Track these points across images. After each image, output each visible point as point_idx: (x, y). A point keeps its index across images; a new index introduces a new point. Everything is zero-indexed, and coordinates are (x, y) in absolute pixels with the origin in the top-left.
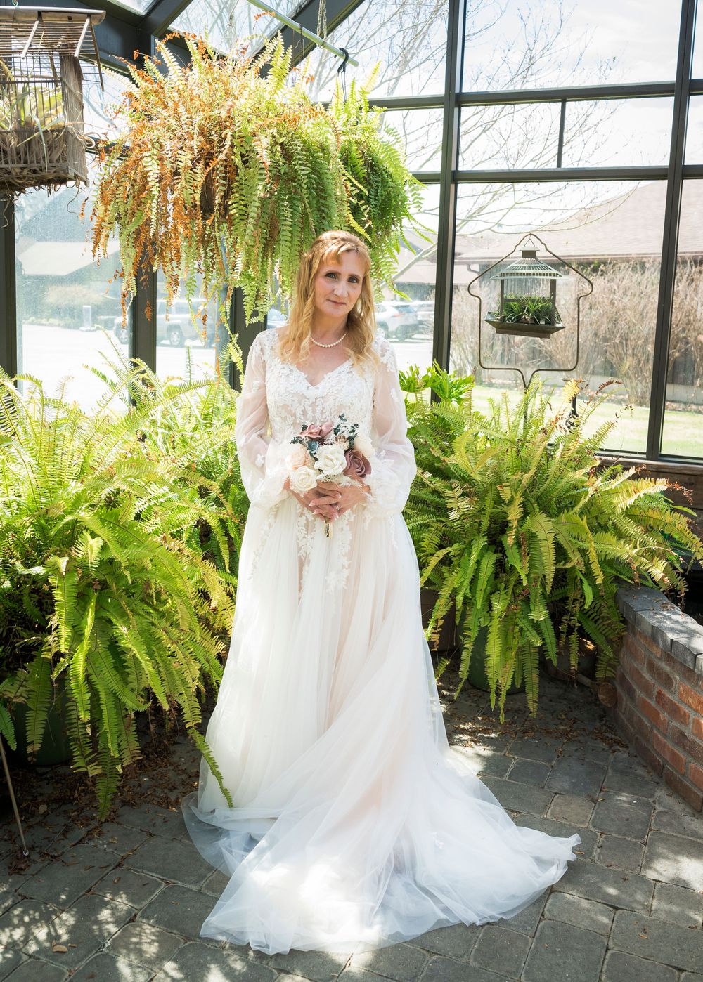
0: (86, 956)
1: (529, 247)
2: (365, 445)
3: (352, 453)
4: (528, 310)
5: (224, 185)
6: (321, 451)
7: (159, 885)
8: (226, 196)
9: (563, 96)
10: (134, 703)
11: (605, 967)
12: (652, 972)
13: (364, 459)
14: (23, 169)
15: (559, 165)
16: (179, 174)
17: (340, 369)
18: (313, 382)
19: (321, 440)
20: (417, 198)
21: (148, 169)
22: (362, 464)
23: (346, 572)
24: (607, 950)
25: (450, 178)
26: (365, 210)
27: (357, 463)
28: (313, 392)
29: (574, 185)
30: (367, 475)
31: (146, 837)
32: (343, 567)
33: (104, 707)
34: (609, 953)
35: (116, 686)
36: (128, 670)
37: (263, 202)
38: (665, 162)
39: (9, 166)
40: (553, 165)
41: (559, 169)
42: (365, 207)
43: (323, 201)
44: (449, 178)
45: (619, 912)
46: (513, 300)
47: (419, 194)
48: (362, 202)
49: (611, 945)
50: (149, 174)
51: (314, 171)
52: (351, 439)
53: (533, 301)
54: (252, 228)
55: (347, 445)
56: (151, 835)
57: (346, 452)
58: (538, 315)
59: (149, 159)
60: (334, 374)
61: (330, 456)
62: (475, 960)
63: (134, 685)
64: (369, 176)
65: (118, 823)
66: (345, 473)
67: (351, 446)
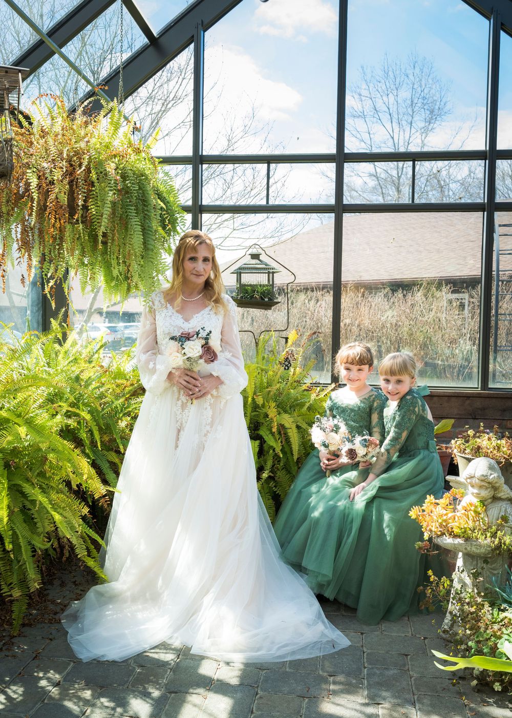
0: (34, 706)
1: (254, 251)
2: (215, 343)
4: (258, 292)
5: (84, 193)
7: (69, 664)
8: (86, 200)
9: (269, 160)
10: (41, 544)
11: (365, 660)
12: (391, 658)
13: (214, 352)
15: (267, 202)
16: (53, 184)
17: (203, 312)
18: (186, 320)
20: (182, 219)
21: (30, 181)
22: (212, 355)
24: (364, 653)
26: (166, 218)
27: (209, 354)
28: (187, 325)
30: (215, 362)
31: (48, 641)
33: (22, 544)
34: (365, 654)
35: (28, 534)
36: (35, 520)
37: (114, 204)
38: (332, 201)
40: (264, 202)
41: (268, 205)
42: (166, 216)
43: (146, 208)
44: (198, 209)
45: (364, 635)
46: (248, 285)
47: (184, 217)
48: (164, 213)
49: (365, 650)
50: (32, 184)
51: (140, 188)
52: (207, 339)
53: (260, 285)
54: (106, 221)
55: (203, 342)
56: (51, 640)
57: (202, 346)
58: (264, 294)
59: (31, 175)
60: (199, 314)
61: (192, 347)
62: (290, 668)
63: (40, 530)
65: (25, 636)
66: (201, 357)
67: (207, 343)
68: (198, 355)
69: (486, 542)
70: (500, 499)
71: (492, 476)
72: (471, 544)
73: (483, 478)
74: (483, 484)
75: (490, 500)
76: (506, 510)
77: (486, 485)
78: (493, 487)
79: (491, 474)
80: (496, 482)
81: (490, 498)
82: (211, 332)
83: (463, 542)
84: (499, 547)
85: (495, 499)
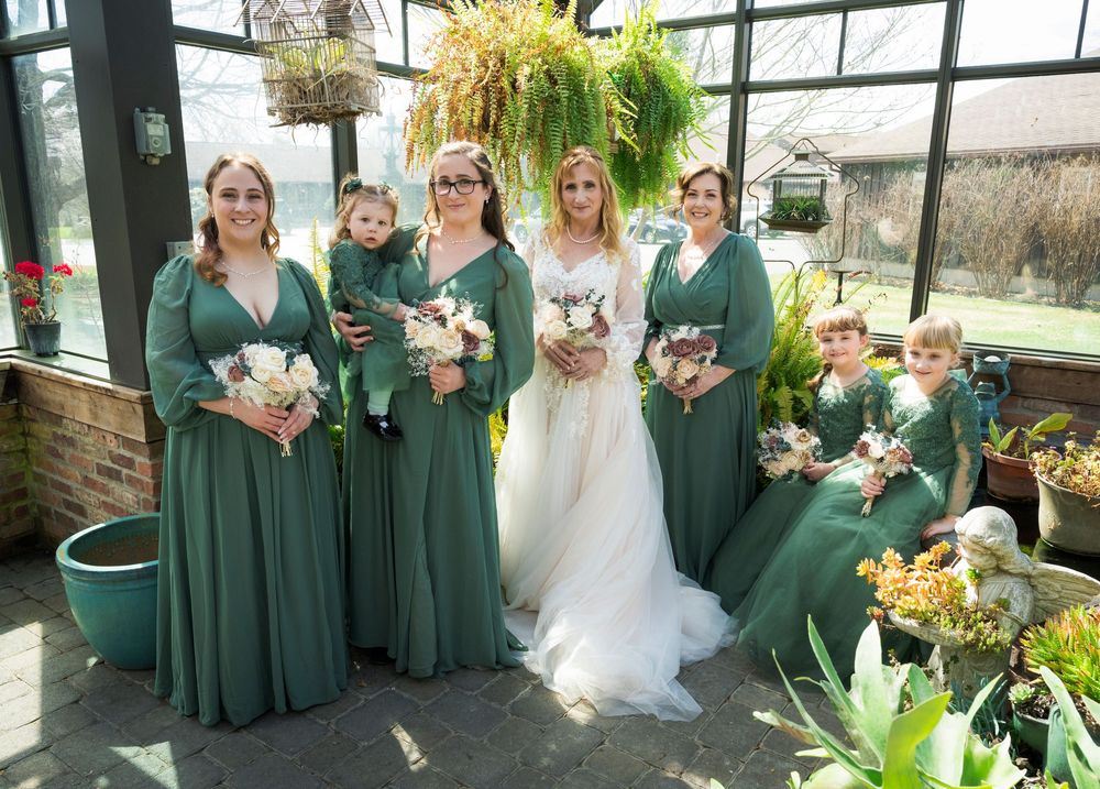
1: (803, 150)
2: (608, 311)
3: (598, 318)
4: (797, 208)
6: (574, 311)
8: (499, 118)
9: (844, 7)
11: (765, 738)
13: (605, 323)
14: (319, 106)
15: (840, 70)
17: (590, 260)
18: (568, 270)
19: (575, 301)
22: (604, 327)
23: (585, 422)
24: (771, 727)
25: (741, 89)
27: (600, 325)
28: (566, 277)
29: (865, 90)
30: (607, 336)
32: (583, 418)
34: (772, 730)
39: (308, 105)
40: (834, 73)
41: (839, 76)
44: (739, 89)
46: (784, 199)
52: (598, 306)
53: (802, 199)
55: (594, 309)
57: (593, 315)
58: (806, 212)
60: (586, 263)
61: (580, 315)
64: (650, 92)
66: (590, 330)
67: (598, 311)
68: (588, 326)
69: (953, 633)
70: (1007, 573)
71: (992, 539)
72: (929, 632)
73: (975, 539)
74: (976, 547)
75: (991, 572)
76: (1011, 591)
77: (982, 550)
78: (993, 554)
79: (990, 537)
80: (997, 550)
81: (993, 569)
82: (603, 297)
83: (917, 626)
84: (971, 646)
85: (999, 571)
